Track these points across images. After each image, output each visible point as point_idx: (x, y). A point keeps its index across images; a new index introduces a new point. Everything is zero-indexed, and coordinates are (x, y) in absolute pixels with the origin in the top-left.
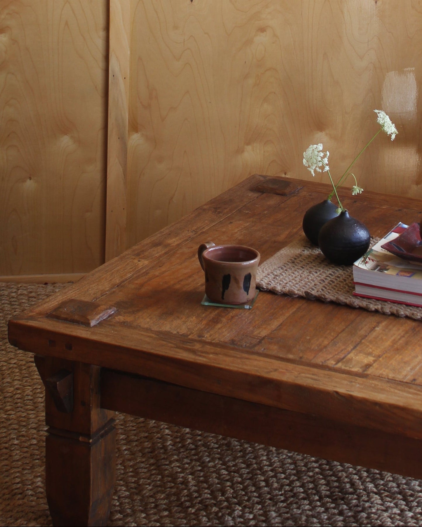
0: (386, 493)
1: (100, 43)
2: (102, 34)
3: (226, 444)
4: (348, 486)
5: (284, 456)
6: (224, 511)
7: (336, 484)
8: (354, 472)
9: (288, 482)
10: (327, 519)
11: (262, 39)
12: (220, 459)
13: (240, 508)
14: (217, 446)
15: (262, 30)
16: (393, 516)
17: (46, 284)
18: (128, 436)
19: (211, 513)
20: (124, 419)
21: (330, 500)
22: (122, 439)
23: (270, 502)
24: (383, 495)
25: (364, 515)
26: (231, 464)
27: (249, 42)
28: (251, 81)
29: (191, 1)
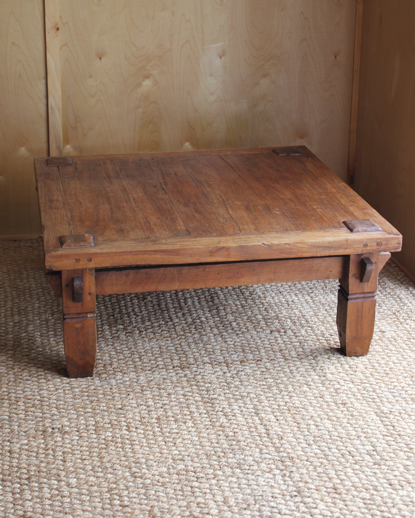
0: (216, 363)
1: (42, 87)
2: (43, 81)
3: (117, 337)
4: (192, 360)
5: (153, 344)
6: (110, 376)
7: (184, 359)
8: (197, 351)
9: (154, 358)
10: (176, 380)
11: (147, 83)
12: (112, 345)
13: (121, 374)
14: (111, 337)
15: (147, 77)
16: (218, 377)
17: (15, 241)
18: (55, 333)
19: (102, 378)
20: (54, 322)
21: (180, 369)
22: (52, 334)
23: (141, 370)
24: (213, 364)
25: (199, 377)
26: (118, 348)
27: (139, 85)
28: (141, 110)
29: (100, 59)
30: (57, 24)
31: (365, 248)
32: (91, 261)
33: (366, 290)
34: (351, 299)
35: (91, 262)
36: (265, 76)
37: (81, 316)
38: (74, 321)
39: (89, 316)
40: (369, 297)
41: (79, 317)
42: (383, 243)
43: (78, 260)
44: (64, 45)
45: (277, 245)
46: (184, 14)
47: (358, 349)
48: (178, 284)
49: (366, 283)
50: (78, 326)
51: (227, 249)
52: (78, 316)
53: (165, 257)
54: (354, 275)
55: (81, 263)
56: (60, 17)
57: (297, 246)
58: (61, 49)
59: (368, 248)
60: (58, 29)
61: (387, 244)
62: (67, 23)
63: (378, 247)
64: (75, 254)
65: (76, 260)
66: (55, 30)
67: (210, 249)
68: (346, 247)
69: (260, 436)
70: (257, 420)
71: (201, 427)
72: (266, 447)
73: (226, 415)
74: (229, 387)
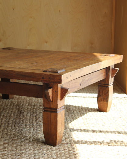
29: (13, 9)
69: (33, 121)
70: (35, 117)
71: (12, 118)
72: (33, 123)
73: (23, 116)
74: (30, 110)
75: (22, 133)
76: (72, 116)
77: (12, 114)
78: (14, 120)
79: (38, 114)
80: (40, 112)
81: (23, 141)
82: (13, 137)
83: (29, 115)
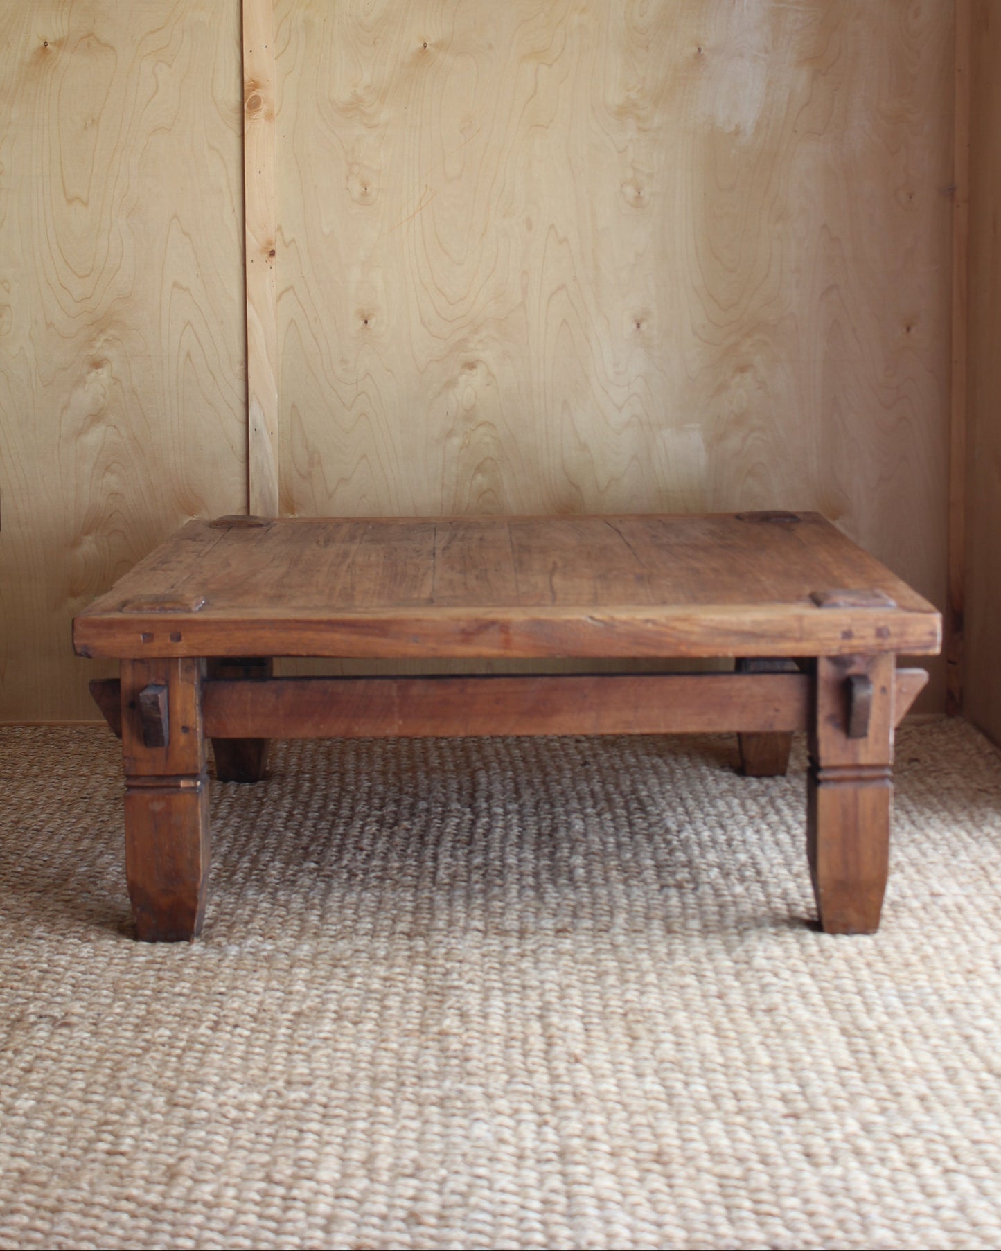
15: (470, 366)
16: (487, 953)
27: (451, 384)
28: (456, 441)
29: (366, 322)
30: (270, 243)
31: (846, 642)
32: (179, 639)
33: (864, 759)
34: (827, 781)
35: (180, 643)
36: (742, 369)
37: (164, 783)
38: (148, 795)
39: (183, 784)
40: (872, 779)
41: (163, 787)
42: (893, 629)
43: (149, 637)
44: (287, 290)
45: (625, 623)
46: (552, 226)
47: (853, 916)
48: (401, 722)
49: (861, 741)
50: (158, 806)
51: (504, 627)
52: (158, 783)
53: (354, 638)
54: (831, 718)
55: (157, 643)
56: (279, 228)
57: (673, 628)
58: (279, 298)
59: (855, 642)
60: (273, 253)
61: (902, 634)
62: (293, 241)
63: (880, 641)
64: (142, 621)
65: (145, 634)
66: (266, 255)
67: (462, 625)
68: (797, 635)
69: (525, 1054)
70: (536, 1027)
71: (392, 1033)
72: (531, 1073)
73: (463, 1016)
74: (501, 971)
75: (464, 1155)
76: (770, 1011)
77: (393, 1002)
78: (410, 1050)
79: (552, 997)
80: (565, 981)
81: (480, 1232)
82: (410, 1192)
83: (497, 1004)
